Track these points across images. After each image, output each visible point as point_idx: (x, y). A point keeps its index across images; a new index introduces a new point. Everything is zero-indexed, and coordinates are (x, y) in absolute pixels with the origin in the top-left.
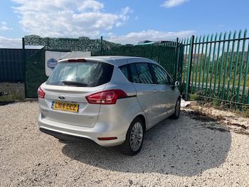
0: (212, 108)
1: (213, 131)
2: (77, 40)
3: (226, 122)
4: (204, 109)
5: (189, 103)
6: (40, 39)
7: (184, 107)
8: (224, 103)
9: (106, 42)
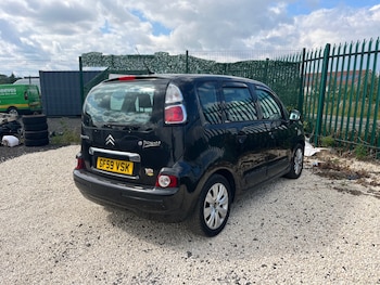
0: (354, 159)
1: (340, 194)
2: (152, 57)
3: (369, 180)
4: (341, 160)
5: (318, 150)
6: (102, 57)
7: (308, 157)
8: (374, 150)
9: (193, 59)
